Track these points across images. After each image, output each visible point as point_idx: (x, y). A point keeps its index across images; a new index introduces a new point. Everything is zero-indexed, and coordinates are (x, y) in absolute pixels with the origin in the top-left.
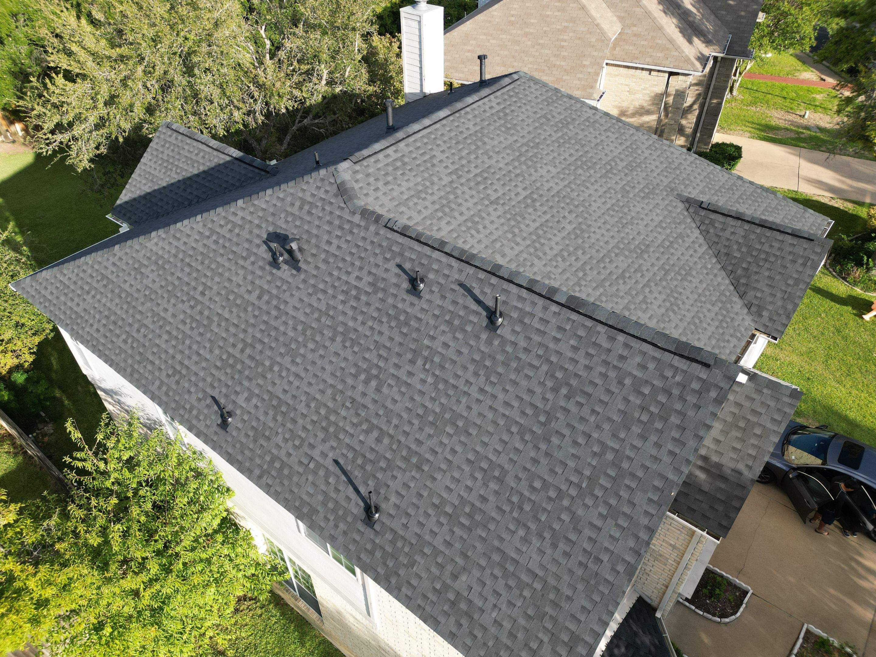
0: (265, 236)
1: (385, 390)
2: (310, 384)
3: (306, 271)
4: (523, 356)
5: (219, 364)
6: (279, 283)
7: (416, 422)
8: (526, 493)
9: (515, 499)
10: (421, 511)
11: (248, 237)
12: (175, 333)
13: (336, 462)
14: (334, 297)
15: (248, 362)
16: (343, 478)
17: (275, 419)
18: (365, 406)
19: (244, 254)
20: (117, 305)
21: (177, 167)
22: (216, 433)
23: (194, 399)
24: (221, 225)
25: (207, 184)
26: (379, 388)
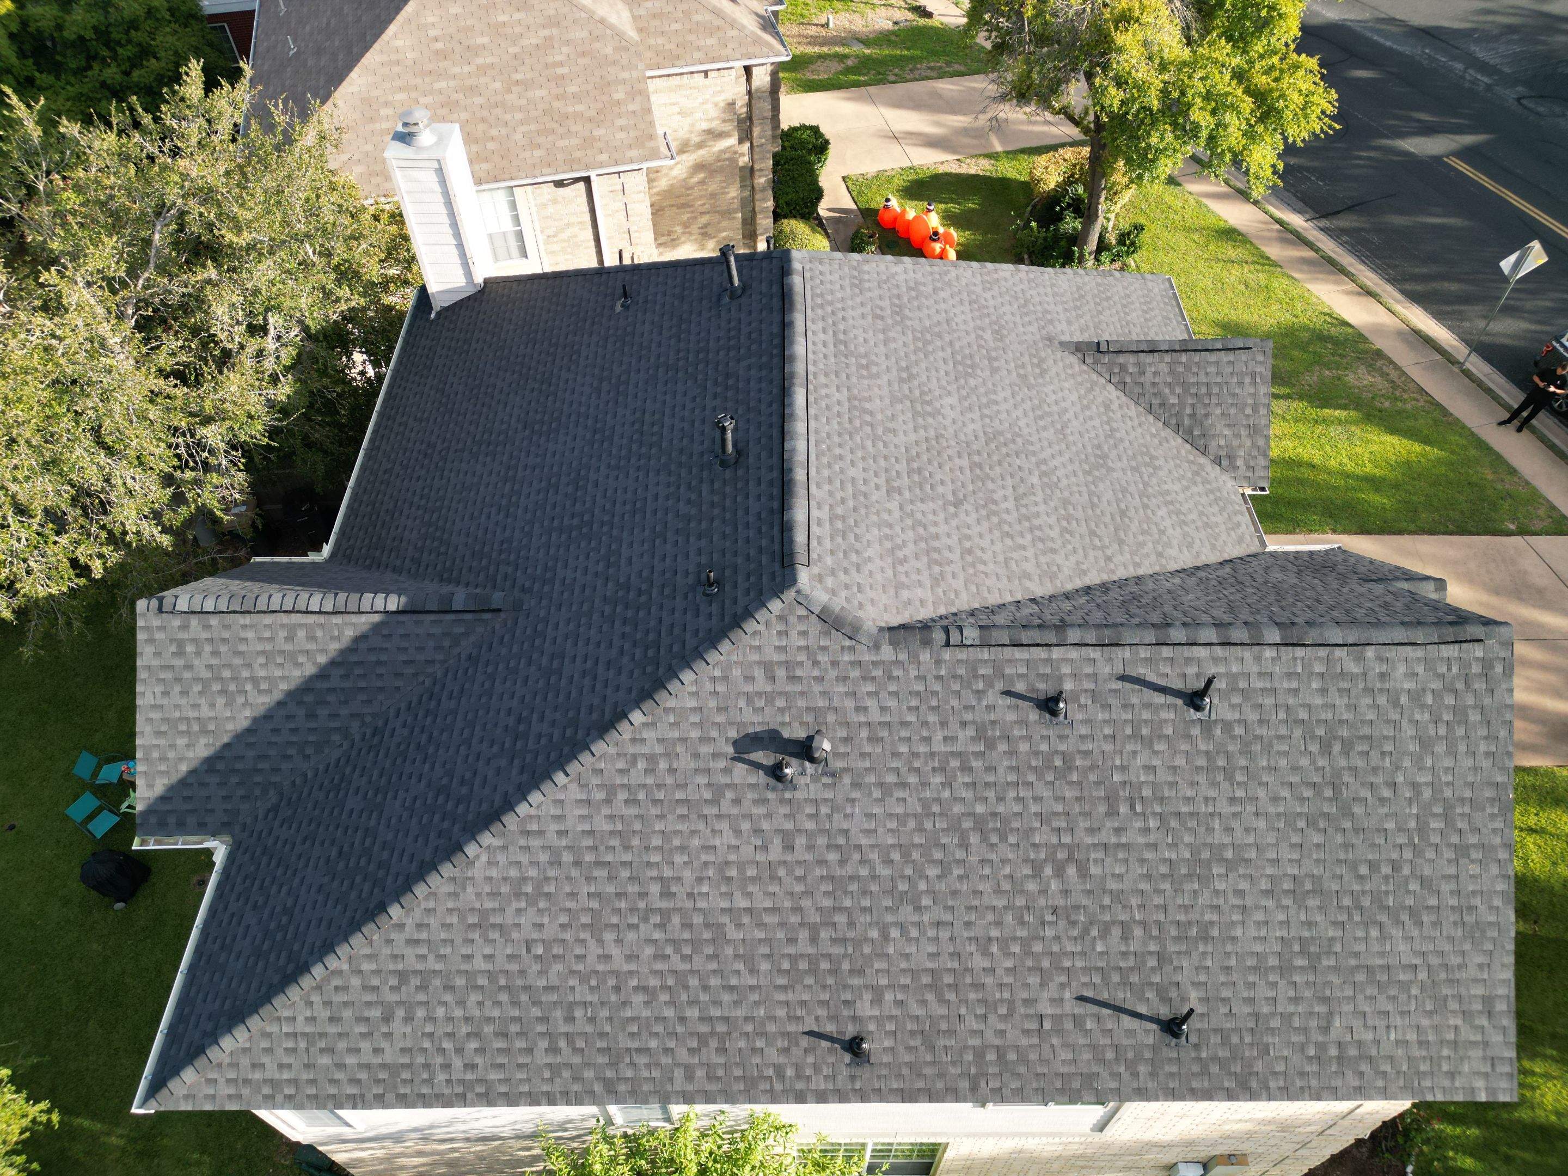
0: (730, 750)
1: (1095, 870)
2: (968, 924)
3: (846, 770)
4: (1264, 732)
5: (782, 981)
6: (810, 810)
7: (1166, 886)
8: (1356, 887)
9: (1347, 901)
10: (1240, 985)
11: (692, 765)
12: (654, 982)
13: (1081, 999)
14: (924, 784)
15: (836, 950)
16: (1106, 1012)
17: (941, 1000)
18: (1077, 907)
19: (707, 795)
20: (481, 1004)
21: (254, 680)
22: (853, 1078)
23: (773, 1055)
24: (621, 771)
25: (363, 684)
26: (1083, 873)
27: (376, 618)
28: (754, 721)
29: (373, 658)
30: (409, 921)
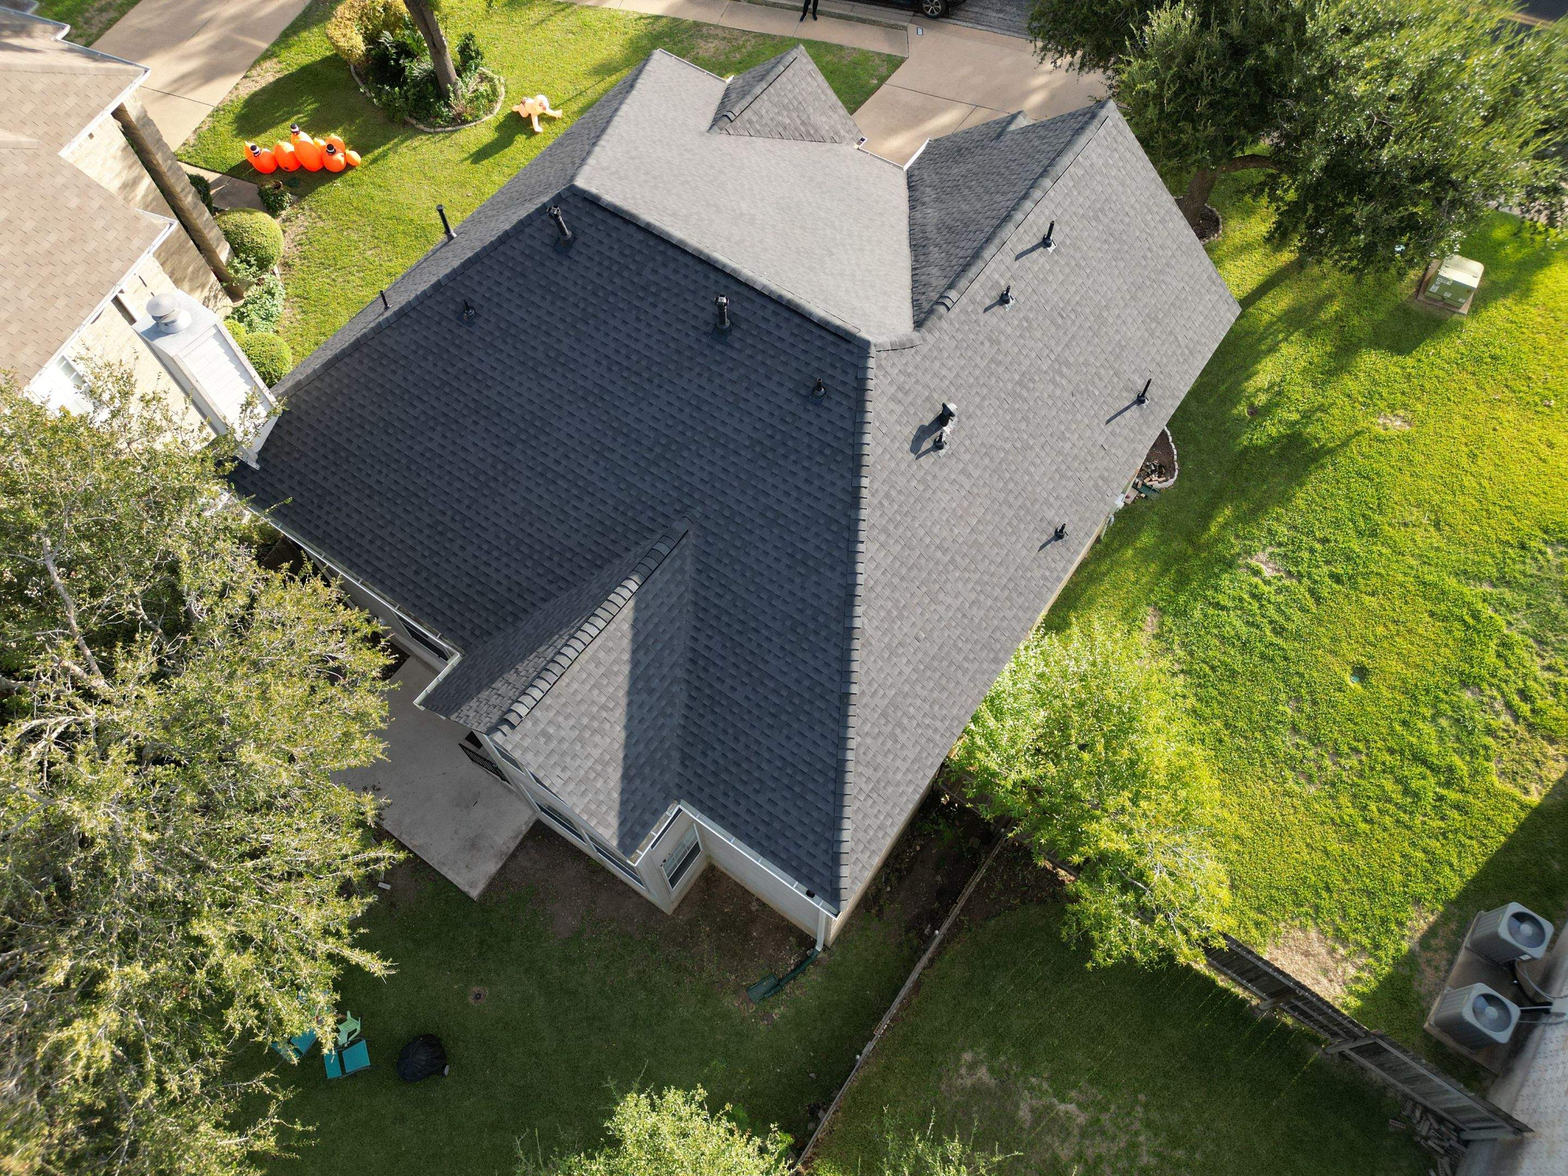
0: (913, 456)
1: (1071, 360)
2: (1052, 435)
4: (1076, 233)
5: (1014, 538)
6: (963, 449)
7: (1096, 340)
8: (1147, 273)
9: (1148, 283)
11: (904, 480)
12: (973, 596)
13: (1108, 422)
14: (991, 389)
15: (1020, 501)
16: (1118, 418)
17: (1068, 479)
18: (1078, 384)
19: (921, 488)
20: (923, 687)
21: (604, 707)
22: (1068, 549)
23: (1037, 573)
24: (881, 516)
25: (659, 646)
26: (1068, 365)
27: (631, 603)
28: (910, 431)
29: (651, 626)
30: (864, 687)
